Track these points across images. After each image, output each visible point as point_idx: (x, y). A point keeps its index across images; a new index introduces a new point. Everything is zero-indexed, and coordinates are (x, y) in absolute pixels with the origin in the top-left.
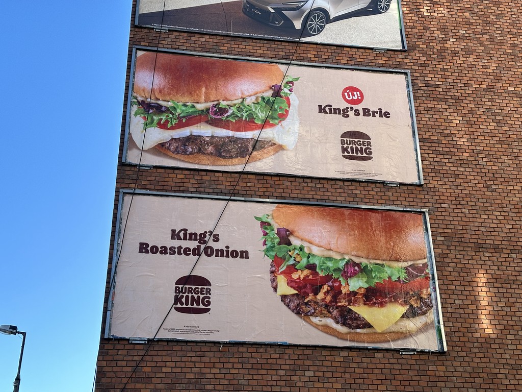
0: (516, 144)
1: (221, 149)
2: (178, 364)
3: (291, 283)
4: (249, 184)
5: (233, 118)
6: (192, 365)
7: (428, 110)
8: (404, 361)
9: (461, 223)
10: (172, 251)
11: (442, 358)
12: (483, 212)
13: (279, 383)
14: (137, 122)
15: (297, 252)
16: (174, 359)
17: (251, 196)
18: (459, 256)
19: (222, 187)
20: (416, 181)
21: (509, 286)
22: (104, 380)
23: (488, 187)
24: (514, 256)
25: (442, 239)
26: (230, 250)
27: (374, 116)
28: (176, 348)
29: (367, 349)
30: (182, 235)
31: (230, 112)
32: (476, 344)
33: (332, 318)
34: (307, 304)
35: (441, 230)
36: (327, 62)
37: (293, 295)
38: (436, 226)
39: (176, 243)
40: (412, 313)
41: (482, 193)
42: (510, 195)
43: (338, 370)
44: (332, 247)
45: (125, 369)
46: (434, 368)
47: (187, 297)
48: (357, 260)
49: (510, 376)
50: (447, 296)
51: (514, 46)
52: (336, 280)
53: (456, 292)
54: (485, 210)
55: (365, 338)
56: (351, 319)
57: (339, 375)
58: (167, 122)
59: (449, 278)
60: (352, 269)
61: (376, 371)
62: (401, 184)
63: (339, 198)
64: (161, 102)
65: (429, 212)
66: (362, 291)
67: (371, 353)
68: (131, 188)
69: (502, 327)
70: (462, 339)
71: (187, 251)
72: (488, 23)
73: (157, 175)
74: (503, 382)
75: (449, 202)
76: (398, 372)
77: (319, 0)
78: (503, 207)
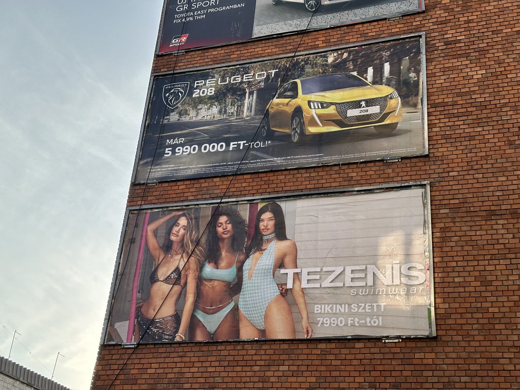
2: (162, 365)
4: (244, 185)
6: (173, 365)
7: (444, 71)
8: (387, 350)
9: (471, 190)
11: (434, 343)
12: (501, 174)
13: (253, 379)
16: (159, 360)
17: (245, 195)
18: (465, 228)
19: (218, 191)
20: (420, 152)
23: (511, 143)
25: (447, 211)
28: (161, 350)
29: (346, 339)
32: (475, 326)
35: (446, 202)
38: (441, 198)
41: (502, 152)
43: (315, 362)
46: (422, 355)
49: (516, 361)
53: (457, 269)
54: (503, 170)
57: (314, 368)
59: (449, 254)
61: (355, 362)
62: (402, 158)
63: (333, 184)
65: (432, 184)
67: (351, 343)
68: (138, 205)
69: (512, 304)
70: (459, 321)
73: (162, 189)
74: (506, 367)
75: (459, 169)
76: (379, 363)
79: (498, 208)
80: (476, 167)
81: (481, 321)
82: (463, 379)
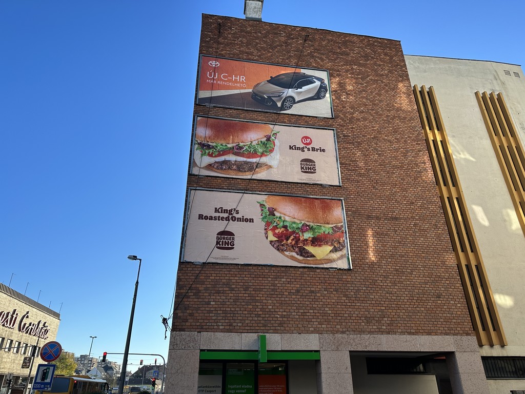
0: (388, 165)
1: (240, 167)
2: (218, 275)
3: (275, 235)
4: (254, 185)
5: (246, 152)
6: (225, 275)
7: (344, 148)
8: (331, 274)
9: (360, 205)
10: (215, 218)
11: (350, 272)
13: (268, 284)
14: (197, 153)
15: (278, 219)
16: (216, 272)
17: (255, 191)
18: (359, 222)
19: (241, 186)
20: (338, 184)
21: (383, 237)
22: (181, 283)
23: (374, 187)
24: (386, 222)
25: (351, 213)
26: (244, 218)
27: (317, 151)
28: (216, 267)
29: (312, 267)
30: (220, 210)
31: (245, 148)
32: (366, 266)
33: (295, 252)
34: (283, 245)
35: (350, 209)
36: (294, 124)
37: (276, 241)
38: (348, 206)
39: (217, 215)
40: (335, 250)
41: (371, 190)
42: (385, 191)
43: (298, 278)
44: (296, 217)
45: (191, 277)
46: (346, 277)
47: (223, 241)
48: (308, 224)
49: (383, 281)
50: (352, 242)
51: (388, 116)
52: (297, 233)
53: (357, 239)
54: (372, 199)
55: (312, 262)
56: (305, 253)
57: (298, 280)
58: (213, 153)
59: (354, 232)
60: (306, 228)
61: (317, 279)
62: (330, 186)
63: (299, 193)
64: (209, 143)
65: (344, 200)
66: (310, 239)
67: (314, 270)
68: (194, 187)
69: (380, 257)
70: (360, 263)
71: (222, 219)
72: (375, 104)
73: (207, 180)
74: (380, 284)
75: (354, 195)
76: (328, 279)
77: (290, 92)
78: (381, 197)
79: (371, 214)
80: (361, 195)
82: (364, 288)
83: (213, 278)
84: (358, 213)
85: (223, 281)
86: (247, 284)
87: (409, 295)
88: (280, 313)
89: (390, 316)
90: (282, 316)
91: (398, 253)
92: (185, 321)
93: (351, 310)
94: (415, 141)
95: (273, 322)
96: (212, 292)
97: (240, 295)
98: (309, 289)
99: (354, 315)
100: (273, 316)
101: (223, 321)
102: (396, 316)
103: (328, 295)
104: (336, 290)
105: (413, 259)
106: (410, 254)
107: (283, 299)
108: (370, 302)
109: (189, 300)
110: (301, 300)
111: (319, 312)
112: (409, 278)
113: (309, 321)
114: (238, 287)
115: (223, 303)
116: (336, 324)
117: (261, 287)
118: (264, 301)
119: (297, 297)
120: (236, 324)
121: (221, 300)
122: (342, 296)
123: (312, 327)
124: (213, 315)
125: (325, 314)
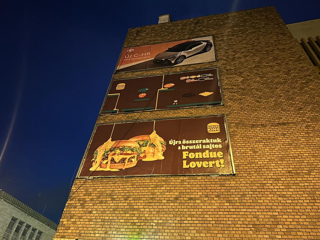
0: (271, 83)
2: (104, 187)
6: (110, 187)
8: (213, 180)
9: (243, 117)
11: (234, 177)
12: (255, 112)
13: (148, 194)
16: (103, 185)
18: (243, 131)
21: (270, 141)
23: (258, 101)
24: (273, 128)
25: (234, 125)
32: (253, 170)
35: (234, 121)
38: (231, 120)
41: (254, 104)
42: (268, 103)
43: (178, 186)
45: (82, 190)
46: (229, 182)
49: (274, 185)
50: (236, 149)
51: (267, 51)
53: (241, 146)
54: (256, 110)
57: (178, 188)
59: (237, 141)
61: (197, 186)
62: (213, 106)
65: (227, 115)
67: (195, 177)
68: (101, 123)
69: (268, 160)
70: (245, 168)
72: (254, 46)
73: (111, 117)
74: (270, 187)
75: (237, 110)
76: (209, 186)
77: (183, 53)
78: (266, 108)
79: (256, 124)
80: (244, 109)
81: (255, 168)
82: (250, 193)
83: (100, 190)
84: (241, 124)
85: (107, 192)
86: (128, 194)
87: (310, 198)
88: (156, 221)
89: (286, 223)
90: (158, 225)
91: (289, 155)
92: (68, 228)
93: (235, 216)
94: (296, 61)
95: (148, 230)
96: (96, 202)
97: (120, 204)
98: (189, 196)
99: (239, 223)
100: (148, 224)
101: (100, 229)
102: (295, 223)
103: (209, 201)
104: (218, 196)
105: (309, 159)
106: (304, 155)
107: (161, 207)
108: (258, 207)
109: (76, 209)
110: (180, 207)
111: (199, 219)
112: (306, 179)
113: (186, 229)
114: (119, 197)
115: (104, 212)
116: (216, 232)
117: (141, 196)
118: (141, 210)
119: (176, 204)
120: (111, 232)
121: (102, 210)
122: (225, 201)
123: (189, 236)
124: (93, 223)
125: (205, 221)
